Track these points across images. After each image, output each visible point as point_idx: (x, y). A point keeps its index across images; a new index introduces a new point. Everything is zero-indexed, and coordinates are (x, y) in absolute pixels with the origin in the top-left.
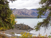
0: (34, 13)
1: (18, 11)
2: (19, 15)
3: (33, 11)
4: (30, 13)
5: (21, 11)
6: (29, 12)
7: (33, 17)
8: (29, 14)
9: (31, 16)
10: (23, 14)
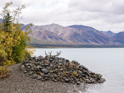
0: (77, 34)
1: (37, 30)
2: (39, 40)
3: (74, 30)
4: (67, 34)
5: (46, 31)
6: (65, 32)
7: (75, 44)
8: (64, 37)
9: (70, 42)
10: (50, 37)
